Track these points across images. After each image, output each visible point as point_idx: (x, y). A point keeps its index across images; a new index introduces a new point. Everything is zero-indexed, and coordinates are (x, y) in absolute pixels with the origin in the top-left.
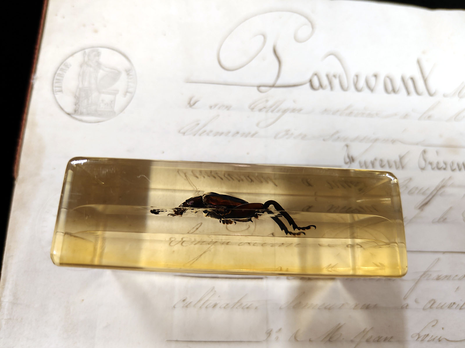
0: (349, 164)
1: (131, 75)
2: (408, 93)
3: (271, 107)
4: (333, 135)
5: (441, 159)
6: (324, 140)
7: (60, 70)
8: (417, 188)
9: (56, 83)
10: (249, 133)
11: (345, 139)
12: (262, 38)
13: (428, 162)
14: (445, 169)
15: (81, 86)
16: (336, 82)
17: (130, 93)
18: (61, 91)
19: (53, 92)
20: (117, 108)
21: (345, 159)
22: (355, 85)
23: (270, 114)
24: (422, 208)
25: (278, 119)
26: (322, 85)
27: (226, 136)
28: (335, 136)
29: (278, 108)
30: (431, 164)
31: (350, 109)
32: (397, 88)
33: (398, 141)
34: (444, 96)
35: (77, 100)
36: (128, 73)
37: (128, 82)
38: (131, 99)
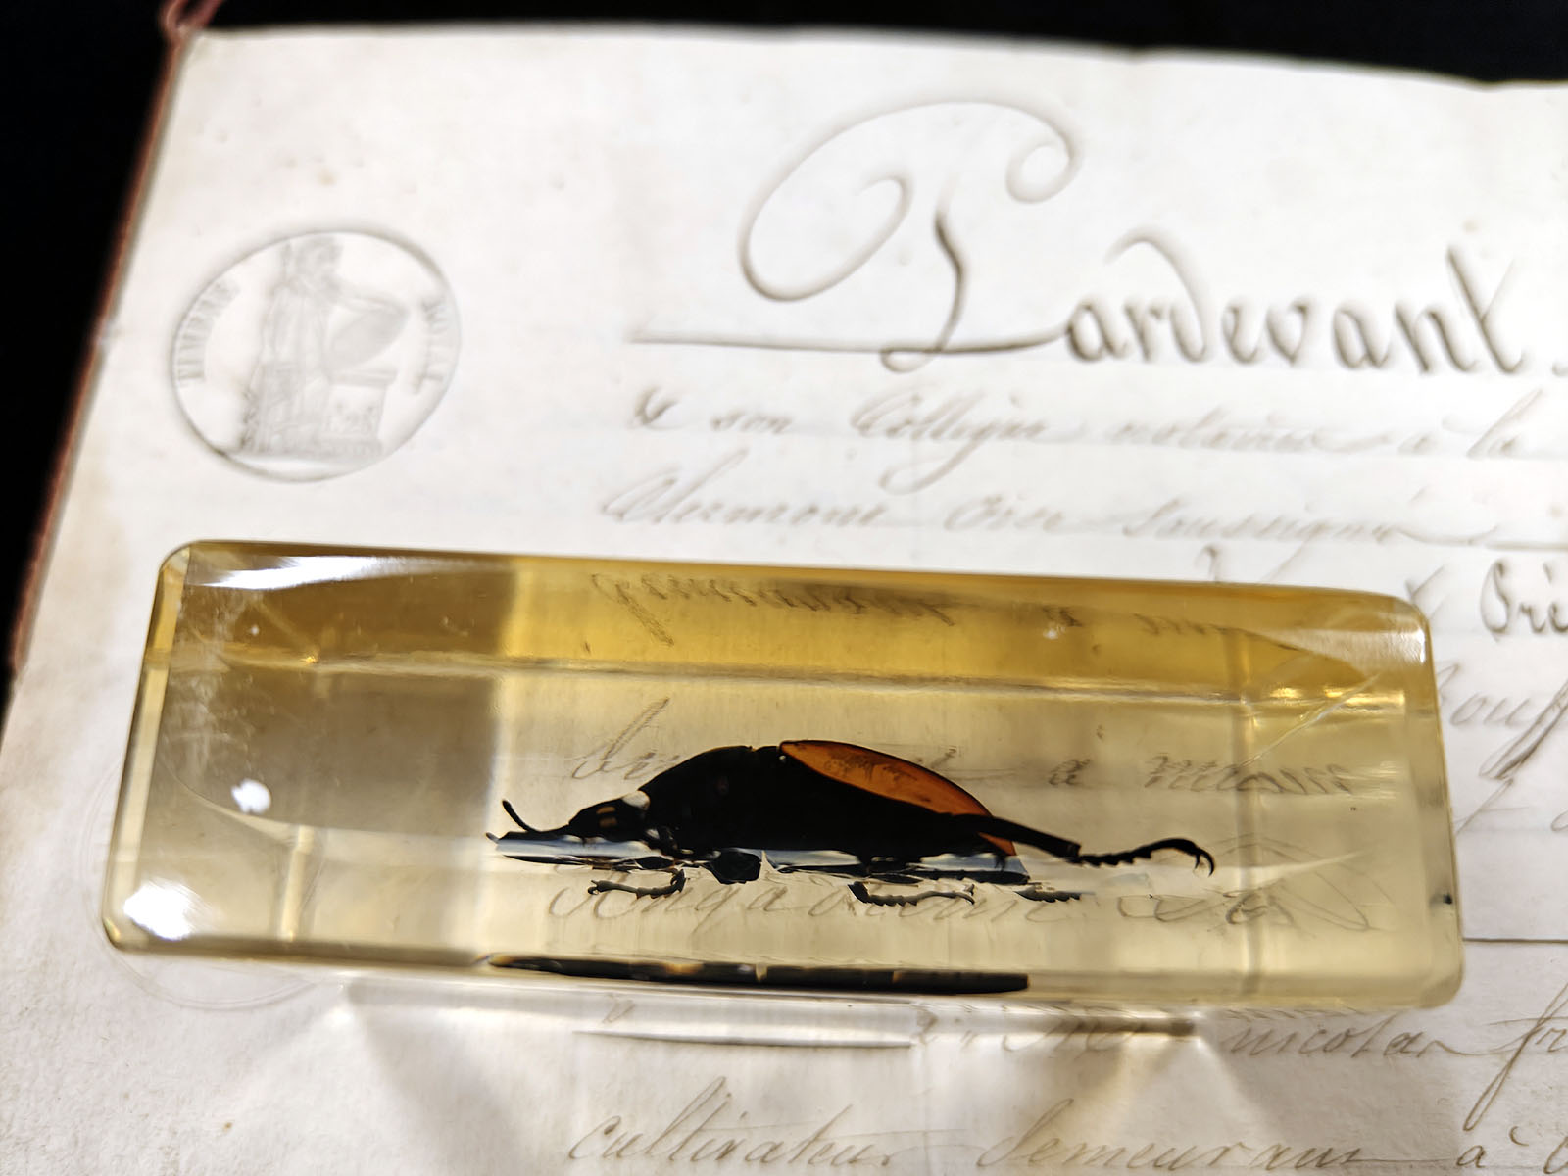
1: (444, 320)
2: (1425, 365)
3: (930, 420)
4: (1157, 515)
5: (1563, 595)
6: (1127, 532)
7: (200, 307)
8: (1484, 701)
9: (185, 347)
10: (854, 511)
11: (1203, 529)
12: (894, 190)
13: (1515, 607)
15: (267, 357)
16: (1161, 333)
17: (434, 377)
18: (198, 375)
19: (172, 378)
22: (1232, 341)
23: (927, 445)
24: (1509, 773)
25: (956, 463)
26: (1111, 341)
27: (771, 521)
28: (1169, 518)
29: (956, 424)
30: (1528, 611)
31: (1216, 422)
32: (1381, 347)
33: (1398, 530)
34: (1556, 371)
35: (252, 403)
36: (432, 311)
37: (430, 344)
38: (439, 399)
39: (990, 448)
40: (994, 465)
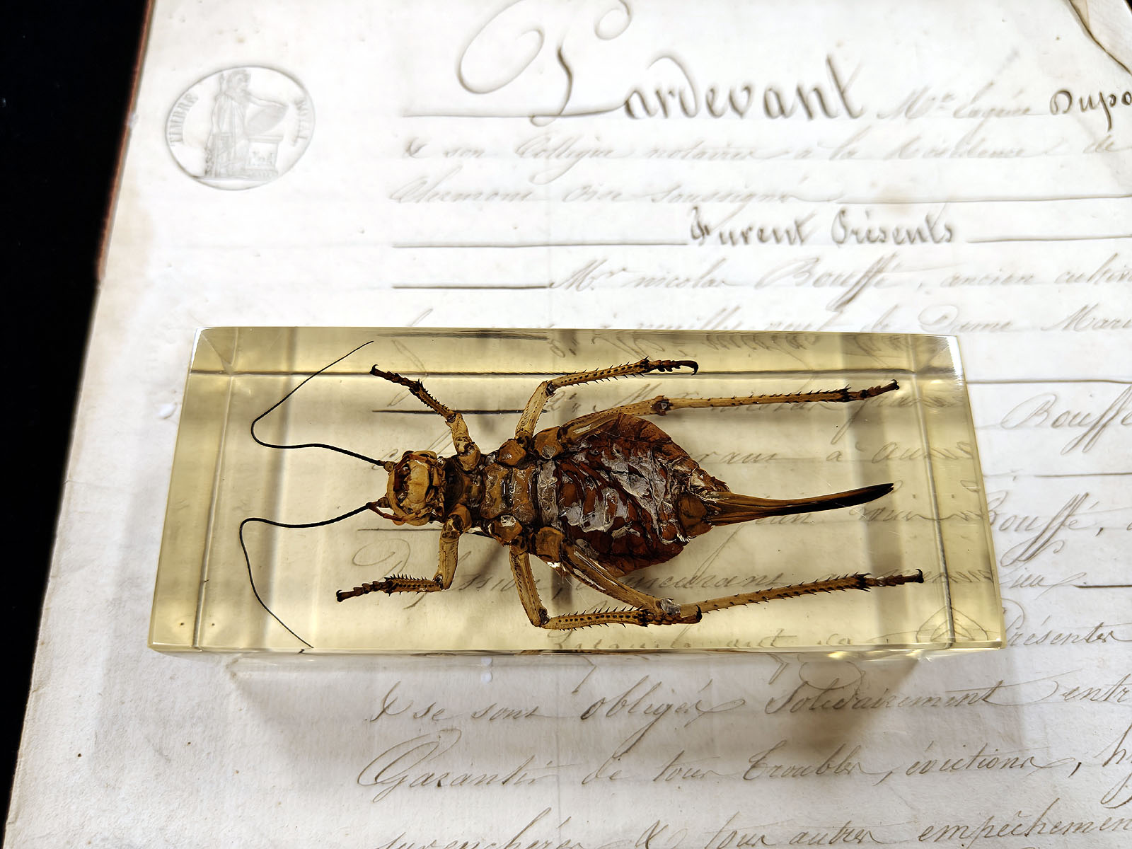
0: (701, 238)
1: (305, 109)
2: (810, 114)
3: (556, 150)
4: (670, 192)
5: (876, 224)
6: (653, 200)
7: (178, 107)
8: (830, 275)
9: (171, 127)
10: (518, 194)
11: (691, 197)
12: (536, 35)
13: (849, 232)
14: (883, 241)
15: (215, 130)
16: (673, 104)
17: (302, 137)
18: (181, 140)
19: (167, 142)
20: (279, 165)
21: (692, 231)
22: (710, 107)
23: (553, 160)
24: (842, 308)
25: (568, 169)
26: (649, 108)
27: (475, 199)
28: (675, 193)
29: (568, 151)
30: (855, 233)
31: (700, 147)
32: (788, 107)
33: (792, 196)
34: (879, 116)
35: (210, 154)
36: (300, 105)
37: (300, 121)
38: (306, 148)
39: (585, 162)
40: (587, 170)
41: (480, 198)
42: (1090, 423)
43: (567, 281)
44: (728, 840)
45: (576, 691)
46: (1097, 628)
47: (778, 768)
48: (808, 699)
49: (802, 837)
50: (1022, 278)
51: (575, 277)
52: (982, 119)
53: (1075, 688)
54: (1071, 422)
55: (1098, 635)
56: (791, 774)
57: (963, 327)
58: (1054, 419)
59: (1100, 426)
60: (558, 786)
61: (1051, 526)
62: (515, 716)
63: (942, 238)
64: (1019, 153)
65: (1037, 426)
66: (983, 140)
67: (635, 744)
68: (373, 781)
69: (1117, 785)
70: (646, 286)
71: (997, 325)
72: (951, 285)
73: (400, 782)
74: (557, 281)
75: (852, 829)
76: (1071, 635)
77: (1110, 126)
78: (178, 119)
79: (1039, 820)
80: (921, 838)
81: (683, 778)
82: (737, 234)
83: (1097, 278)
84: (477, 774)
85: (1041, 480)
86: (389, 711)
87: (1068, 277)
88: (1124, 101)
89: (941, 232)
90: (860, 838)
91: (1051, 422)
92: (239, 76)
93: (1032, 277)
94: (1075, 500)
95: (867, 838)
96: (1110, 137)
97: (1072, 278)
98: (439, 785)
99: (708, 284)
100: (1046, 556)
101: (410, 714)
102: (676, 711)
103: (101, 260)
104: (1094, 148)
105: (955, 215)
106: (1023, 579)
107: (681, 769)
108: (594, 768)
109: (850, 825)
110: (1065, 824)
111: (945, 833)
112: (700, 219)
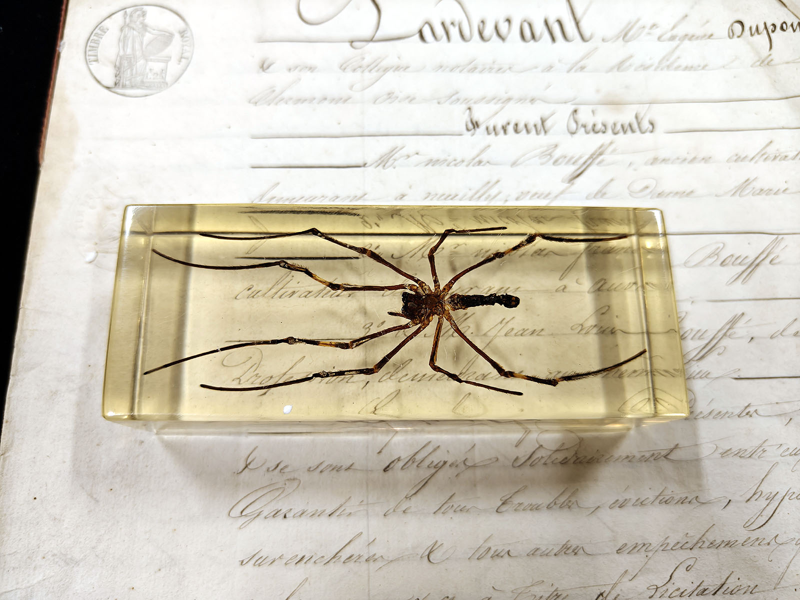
0: (473, 131)
1: (187, 37)
2: (553, 39)
3: (368, 66)
4: (451, 97)
5: (599, 120)
6: (439, 103)
7: (94, 36)
8: (565, 157)
9: (89, 50)
10: (341, 99)
11: (466, 100)
13: (580, 126)
14: (604, 132)
15: (121, 53)
16: (454, 32)
17: (184, 58)
18: (97, 61)
19: (87, 62)
20: (169, 79)
21: (467, 125)
22: (481, 34)
23: (366, 74)
24: (572, 182)
25: (377, 80)
26: (436, 35)
27: (310, 103)
28: (454, 98)
29: (378, 67)
30: (584, 126)
31: (472, 64)
32: (537, 33)
33: (539, 99)
34: (603, 40)
35: (118, 70)
36: (182, 34)
37: (183, 46)
38: (188, 66)
39: (389, 75)
40: (390, 81)
41: (314, 102)
42: (747, 263)
43: (377, 161)
44: (485, 553)
45: (380, 452)
46: (746, 407)
47: (520, 504)
48: (542, 457)
49: (536, 551)
50: (703, 159)
51: (382, 159)
52: (679, 42)
53: (729, 448)
54: (733, 263)
55: (747, 413)
56: (529, 508)
57: (659, 194)
58: (722, 259)
59: (754, 265)
60: (368, 518)
61: (717, 336)
62: (338, 469)
63: (647, 130)
64: (704, 68)
65: (711, 265)
66: (679, 58)
67: (420, 489)
68: (238, 514)
69: (755, 514)
70: (433, 165)
71: (684, 192)
72: (652, 164)
73: (258, 515)
74: (369, 162)
75: (570, 546)
76: (727, 412)
77: (771, 48)
78: (95, 45)
79: (700, 539)
80: (619, 551)
81: (455, 511)
82: (499, 127)
83: (757, 158)
84: (311, 509)
85: (711, 304)
86: (250, 467)
87: (735, 158)
88: (782, 28)
89: (646, 125)
90: (576, 551)
91: (720, 262)
92: (138, 13)
93: (710, 158)
94: (735, 318)
95: (581, 551)
96: (770, 55)
97: (739, 159)
98: (285, 517)
99: (477, 164)
100: (712, 358)
101: (264, 468)
102: (450, 466)
103: (41, 149)
104: (758, 63)
105: (656, 113)
106: (695, 373)
107: (453, 506)
108: (392, 505)
109: (569, 543)
110: (718, 541)
111: (635, 547)
112: (472, 117)
